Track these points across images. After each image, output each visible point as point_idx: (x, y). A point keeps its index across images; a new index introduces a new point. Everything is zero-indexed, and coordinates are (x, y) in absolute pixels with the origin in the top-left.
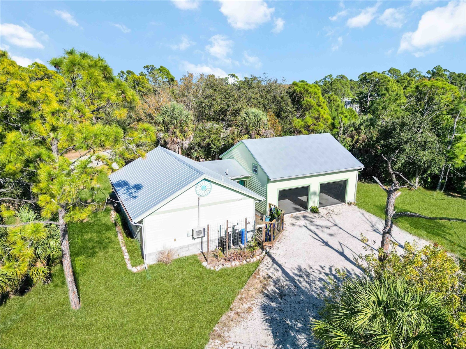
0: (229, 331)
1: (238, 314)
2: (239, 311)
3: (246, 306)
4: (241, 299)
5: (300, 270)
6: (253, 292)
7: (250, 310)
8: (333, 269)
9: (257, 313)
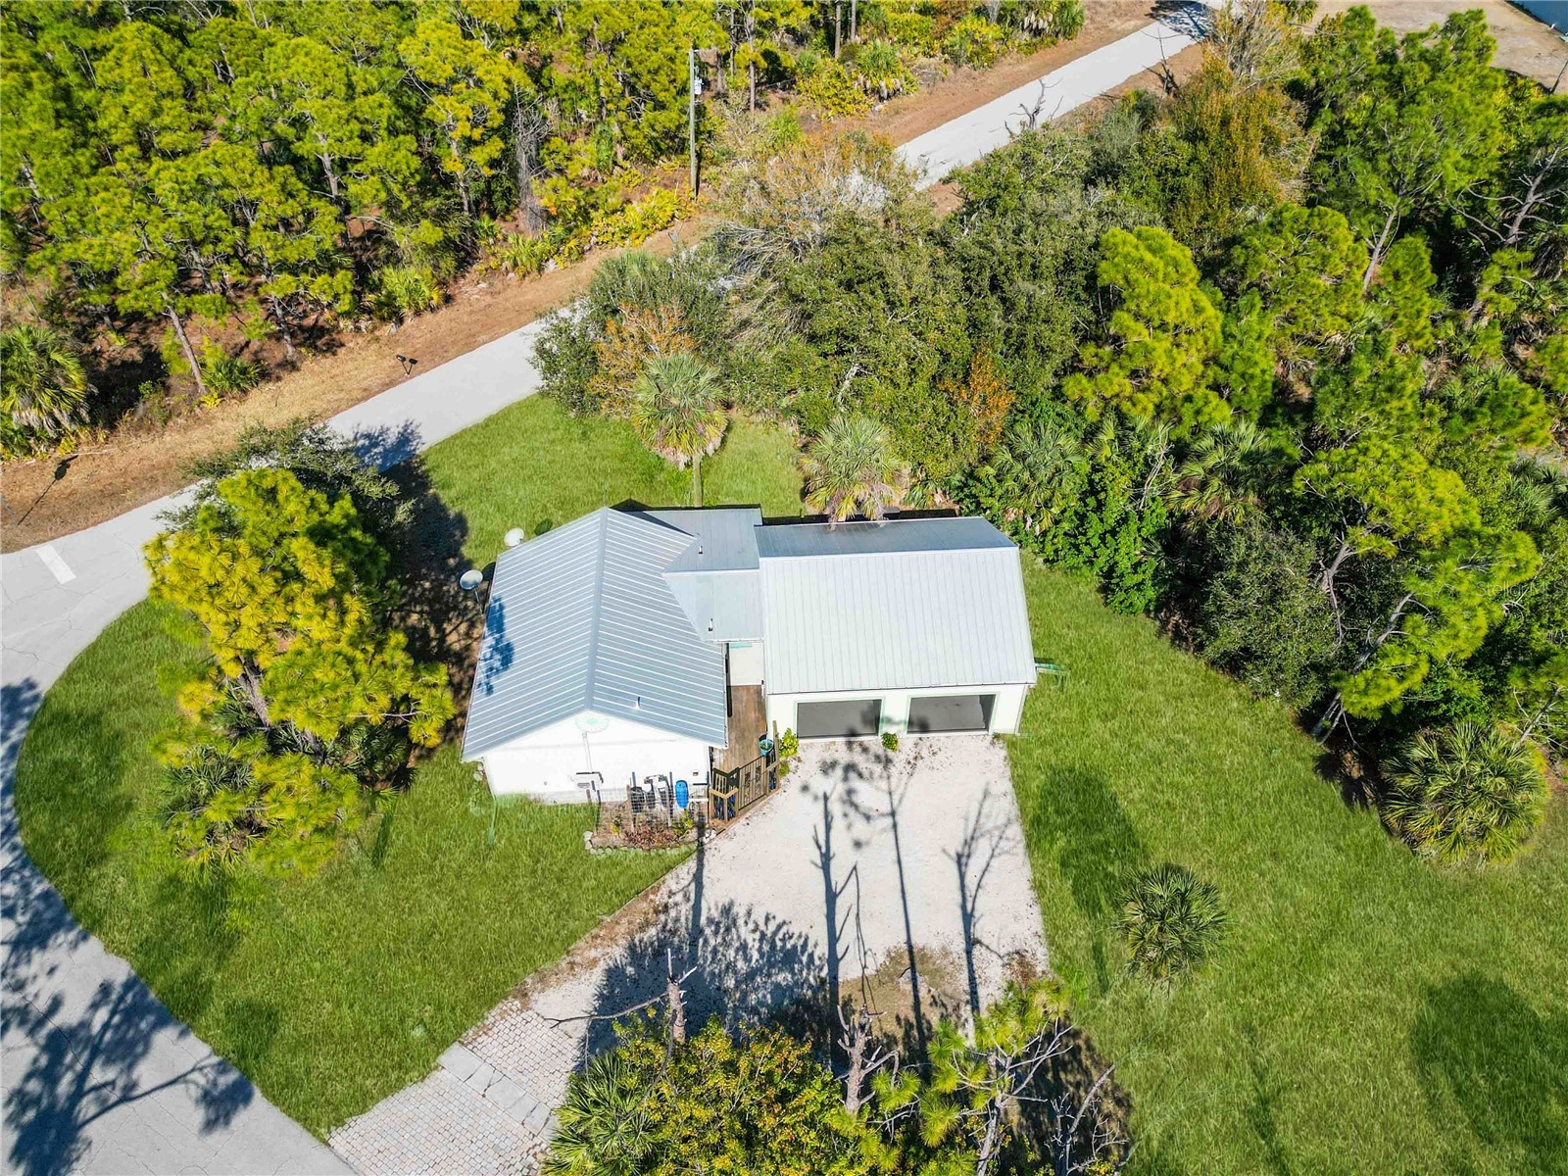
0: (543, 990)
1: (572, 964)
2: (578, 959)
3: (593, 953)
4: (596, 937)
5: (727, 911)
6: (622, 929)
7: (594, 962)
8: (784, 930)
9: (597, 976)
